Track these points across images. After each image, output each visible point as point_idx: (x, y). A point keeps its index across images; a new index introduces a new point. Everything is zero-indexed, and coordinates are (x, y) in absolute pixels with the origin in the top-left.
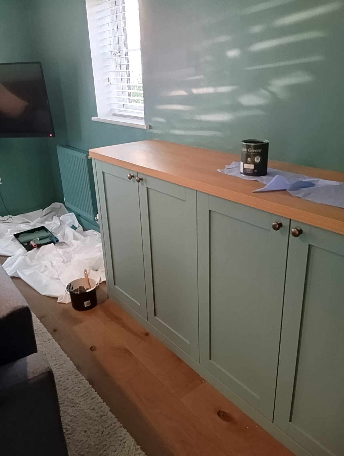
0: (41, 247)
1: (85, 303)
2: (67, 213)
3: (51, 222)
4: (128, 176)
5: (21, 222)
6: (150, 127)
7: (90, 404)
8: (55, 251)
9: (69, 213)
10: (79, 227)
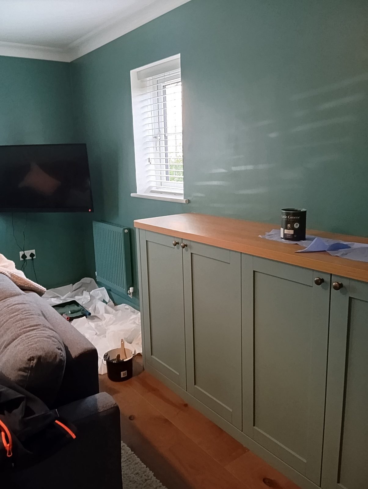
0: (73, 320)
1: (122, 373)
2: (98, 288)
3: (81, 297)
4: (173, 244)
5: (52, 296)
6: (189, 201)
7: (133, 468)
8: (87, 324)
9: (99, 288)
10: (109, 301)
